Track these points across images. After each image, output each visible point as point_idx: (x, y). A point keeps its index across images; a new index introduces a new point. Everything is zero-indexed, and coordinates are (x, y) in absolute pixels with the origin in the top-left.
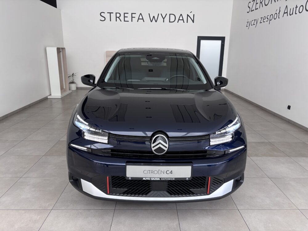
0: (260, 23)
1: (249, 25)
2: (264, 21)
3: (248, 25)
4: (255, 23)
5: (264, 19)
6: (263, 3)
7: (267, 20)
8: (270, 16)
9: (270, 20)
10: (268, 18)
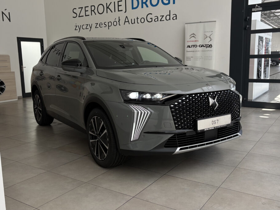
0: (96, 28)
1: (80, 29)
2: (101, 26)
3: (77, 28)
4: (88, 27)
5: (100, 25)
6: (96, 11)
7: (104, 25)
8: (108, 23)
9: (109, 26)
10: (105, 24)
